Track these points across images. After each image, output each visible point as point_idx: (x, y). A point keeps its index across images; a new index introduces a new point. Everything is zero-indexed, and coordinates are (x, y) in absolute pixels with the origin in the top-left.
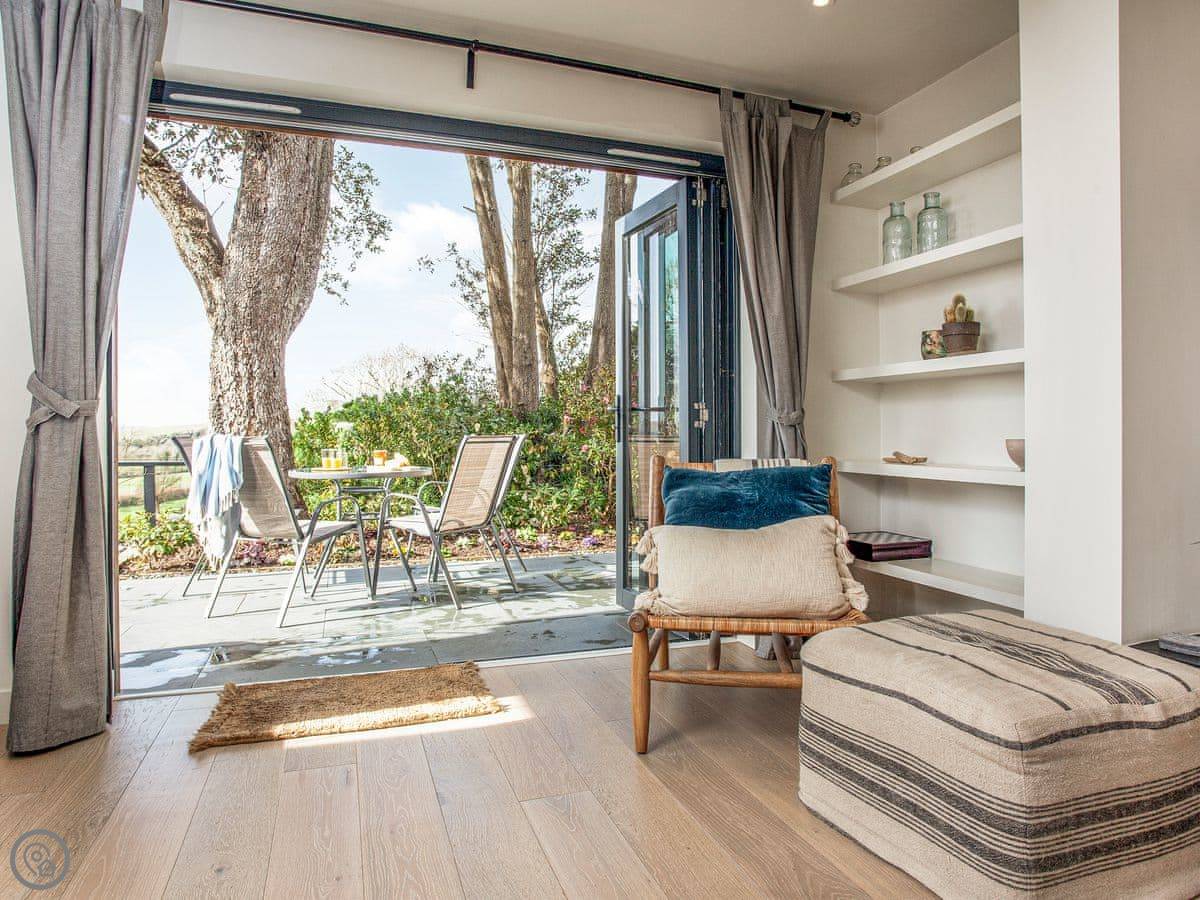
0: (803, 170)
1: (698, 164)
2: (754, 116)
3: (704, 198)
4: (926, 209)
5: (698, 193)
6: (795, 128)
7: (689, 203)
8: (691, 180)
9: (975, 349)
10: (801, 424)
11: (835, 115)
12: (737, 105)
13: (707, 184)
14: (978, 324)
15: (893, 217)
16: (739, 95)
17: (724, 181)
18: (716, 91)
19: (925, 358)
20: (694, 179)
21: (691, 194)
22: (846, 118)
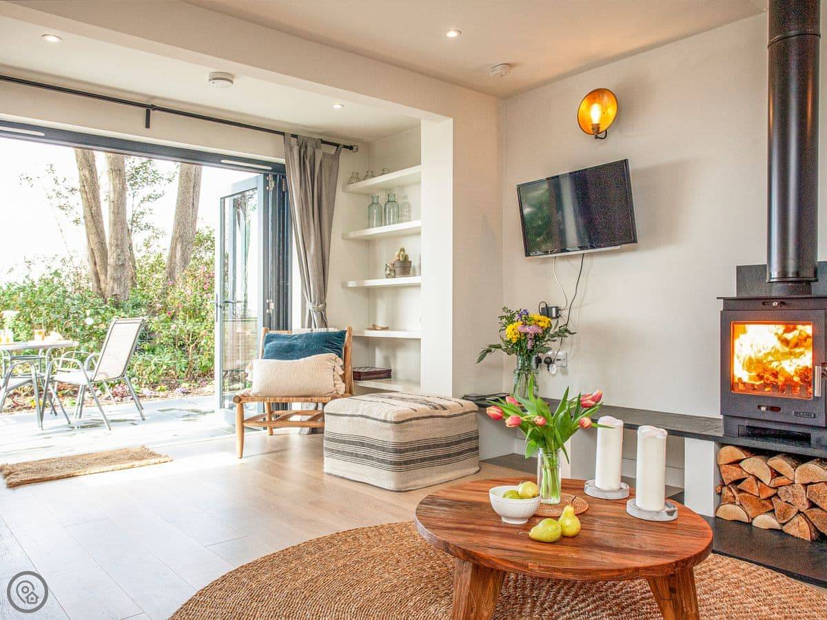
0: (327, 176)
1: (270, 168)
2: (303, 146)
3: (273, 186)
4: (389, 202)
5: (270, 182)
6: (324, 154)
7: (265, 187)
8: (266, 175)
9: (409, 274)
10: (324, 310)
11: (345, 147)
12: (294, 141)
13: (275, 177)
14: (411, 262)
15: (373, 203)
16: (295, 136)
17: (284, 177)
18: (283, 134)
19: (387, 277)
20: (268, 175)
21: (266, 183)
22: (351, 148)
